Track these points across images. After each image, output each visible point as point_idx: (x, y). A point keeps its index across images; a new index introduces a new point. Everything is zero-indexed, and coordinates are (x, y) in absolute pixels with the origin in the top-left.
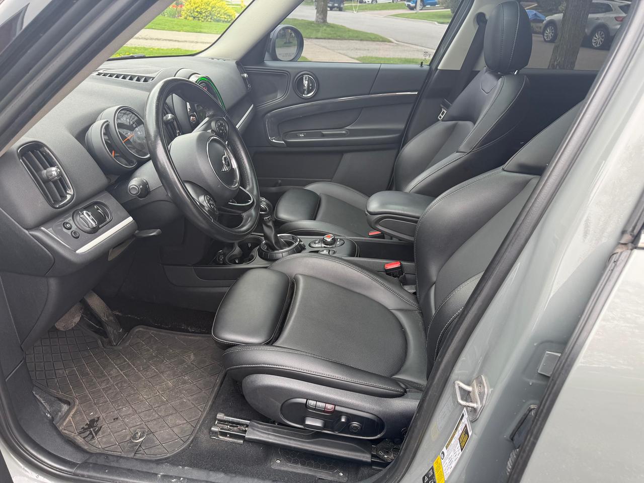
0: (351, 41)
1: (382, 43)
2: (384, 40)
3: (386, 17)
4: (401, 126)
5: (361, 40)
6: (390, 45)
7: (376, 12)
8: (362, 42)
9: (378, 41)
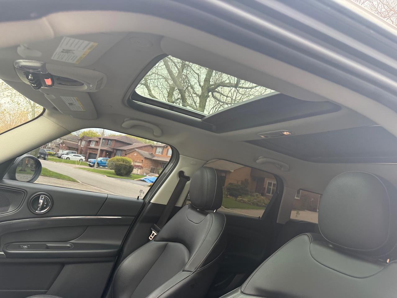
0: (51, 178)
1: (72, 182)
2: (74, 181)
3: (74, 168)
4: (119, 243)
5: (58, 178)
6: (77, 184)
7: (68, 164)
8: (59, 179)
9: (69, 180)
